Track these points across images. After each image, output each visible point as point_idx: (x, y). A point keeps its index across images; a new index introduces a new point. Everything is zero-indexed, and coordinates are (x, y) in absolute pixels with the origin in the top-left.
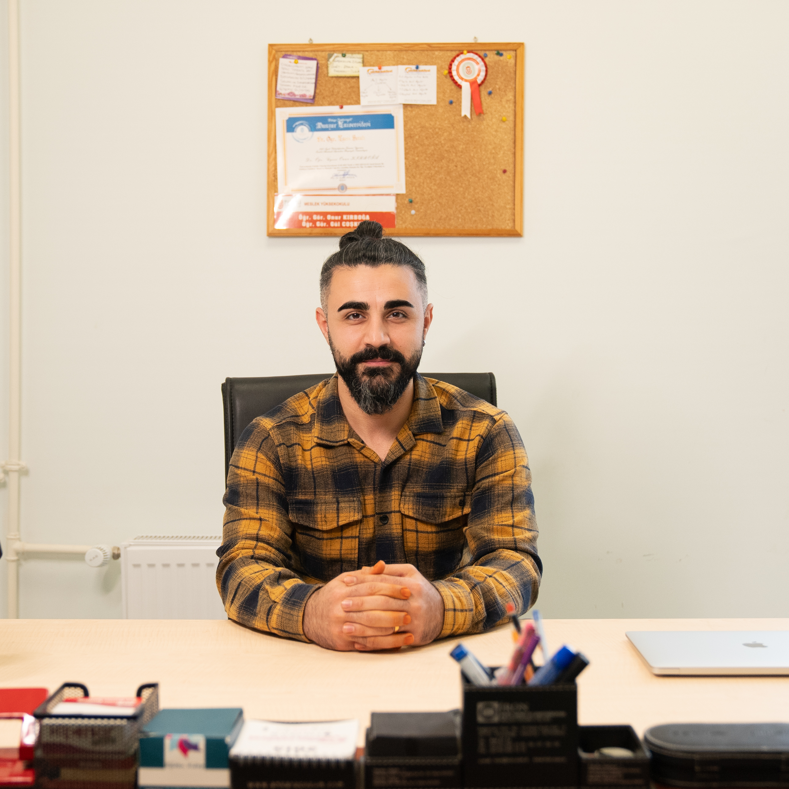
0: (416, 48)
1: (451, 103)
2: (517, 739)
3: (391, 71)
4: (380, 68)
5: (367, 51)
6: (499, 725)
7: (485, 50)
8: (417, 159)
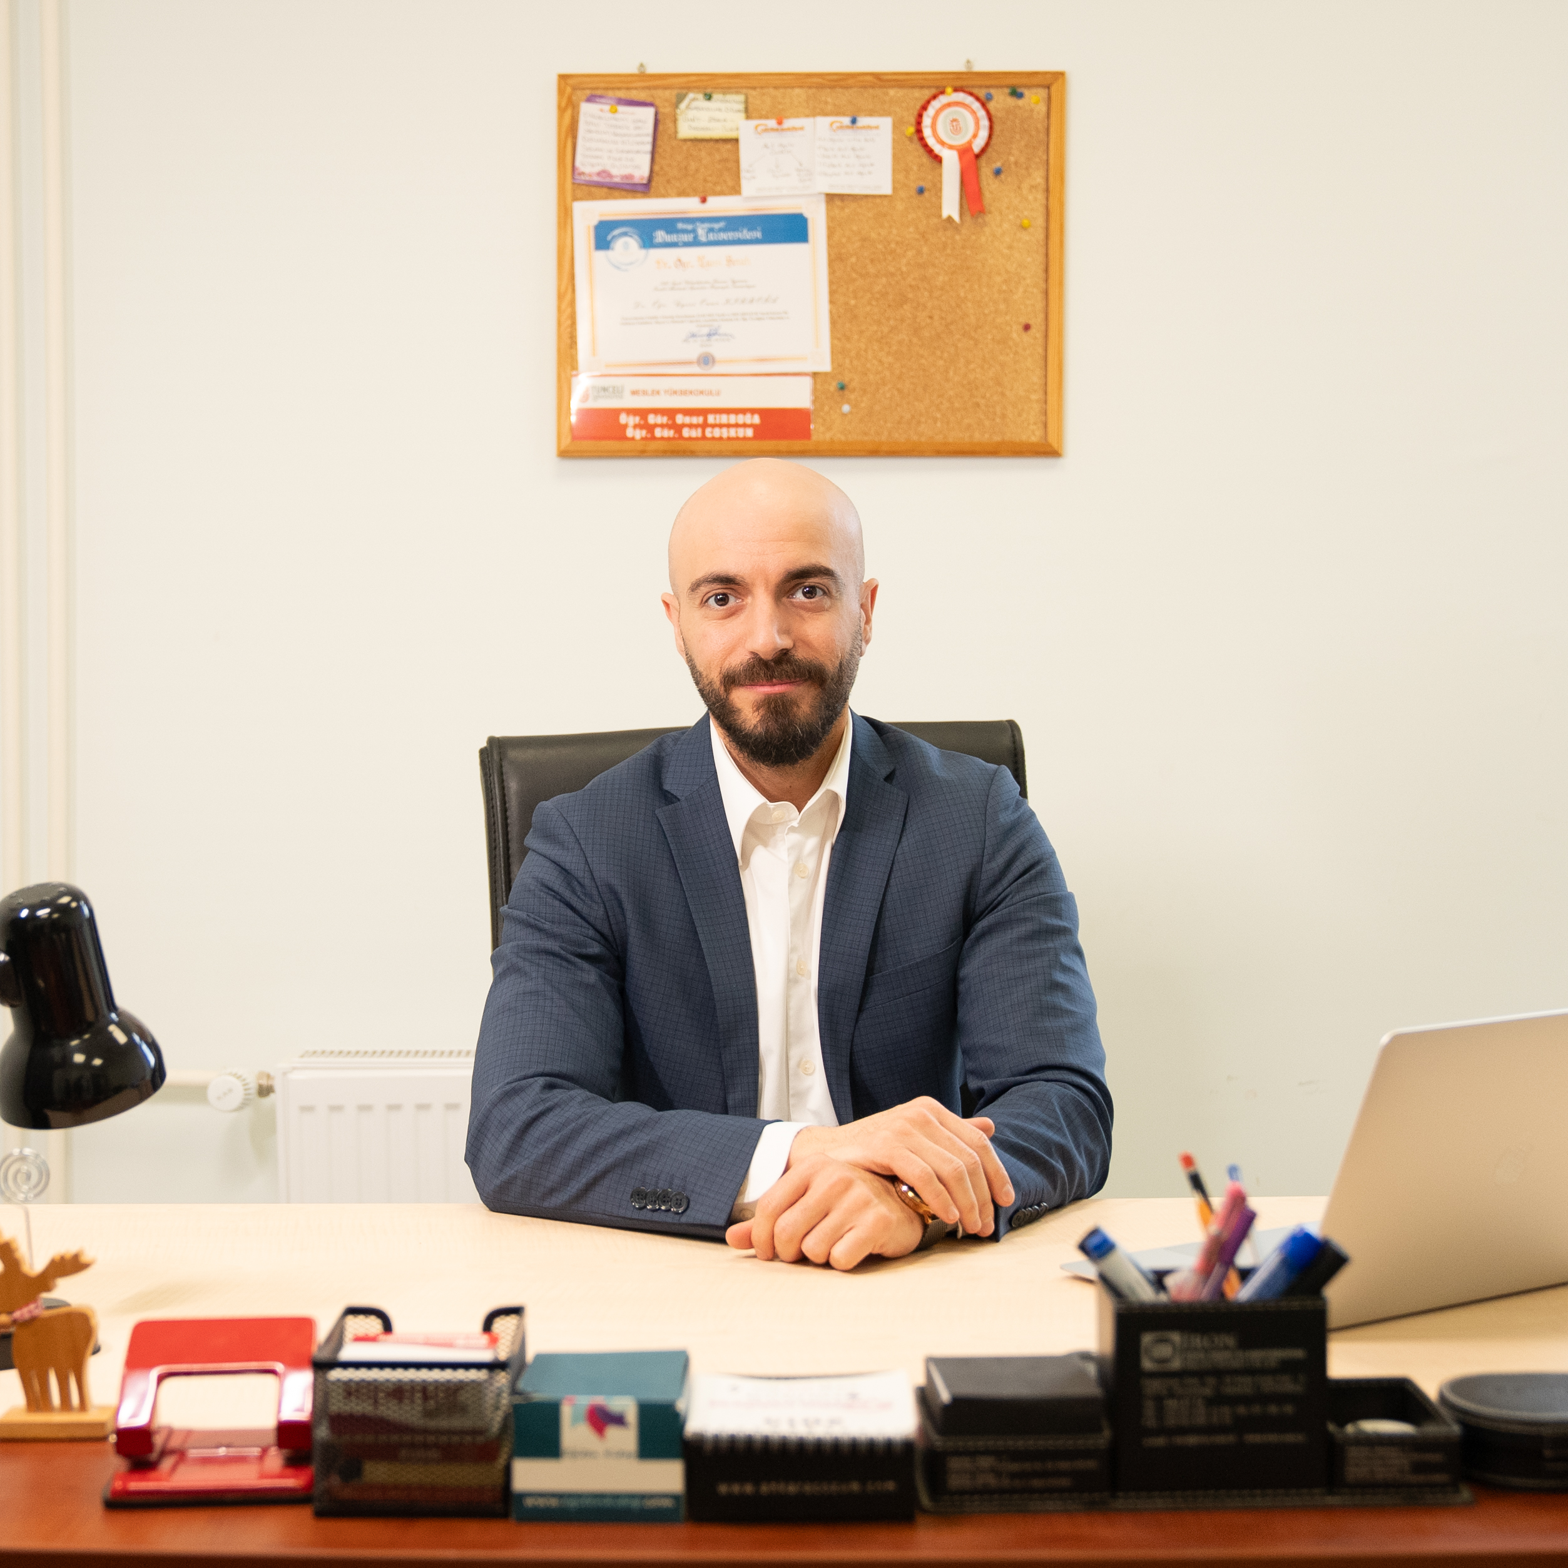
0: (850, 82)
1: (921, 191)
3: (802, 129)
4: (780, 123)
5: (754, 88)
6: (1182, 1374)
7: (989, 87)
8: (853, 302)
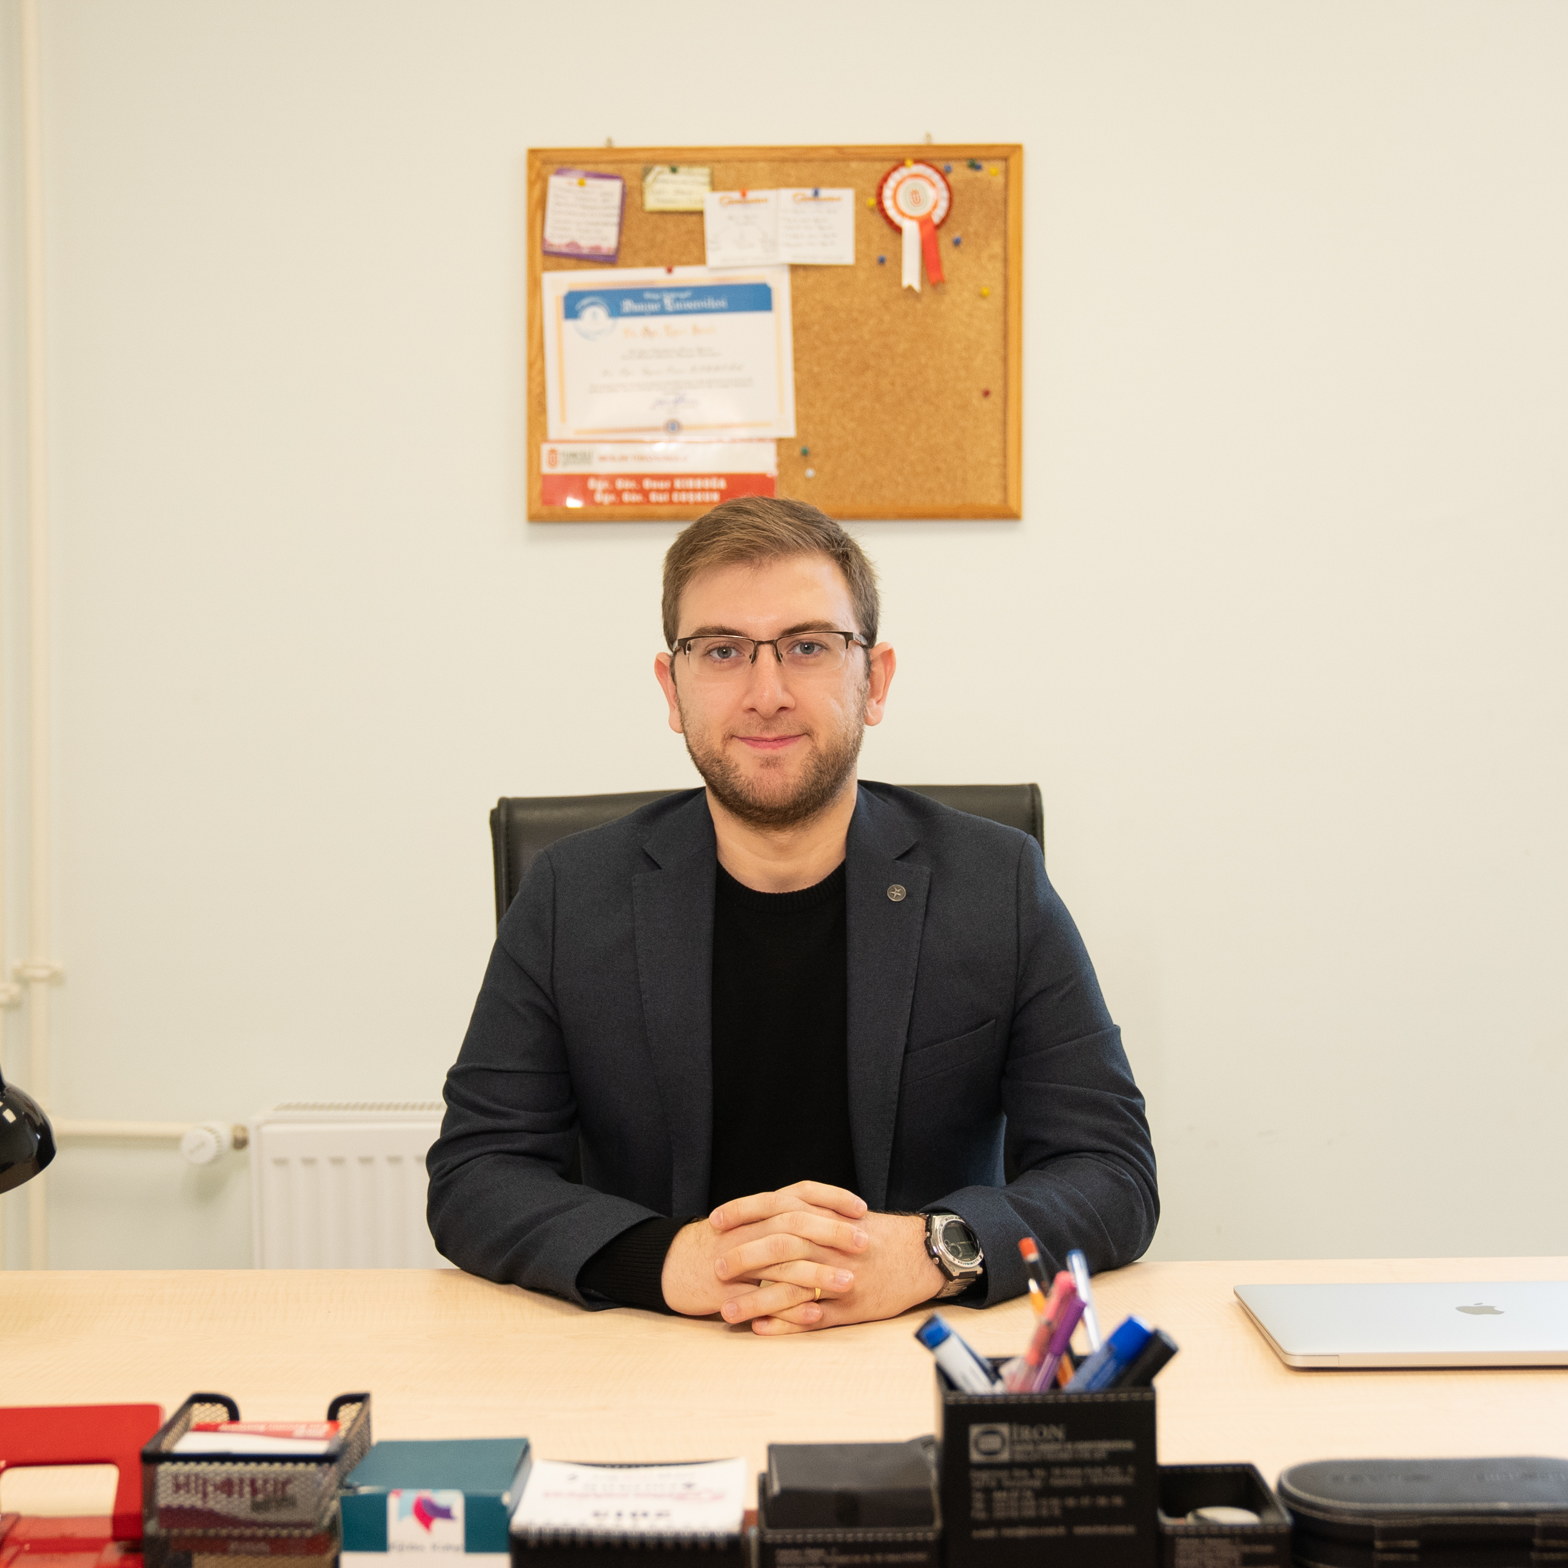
0: (813, 155)
1: (882, 261)
2: (1045, 1492)
3: (765, 200)
4: (744, 195)
5: (719, 161)
6: (1010, 1466)
7: (948, 159)
8: (816, 369)
